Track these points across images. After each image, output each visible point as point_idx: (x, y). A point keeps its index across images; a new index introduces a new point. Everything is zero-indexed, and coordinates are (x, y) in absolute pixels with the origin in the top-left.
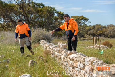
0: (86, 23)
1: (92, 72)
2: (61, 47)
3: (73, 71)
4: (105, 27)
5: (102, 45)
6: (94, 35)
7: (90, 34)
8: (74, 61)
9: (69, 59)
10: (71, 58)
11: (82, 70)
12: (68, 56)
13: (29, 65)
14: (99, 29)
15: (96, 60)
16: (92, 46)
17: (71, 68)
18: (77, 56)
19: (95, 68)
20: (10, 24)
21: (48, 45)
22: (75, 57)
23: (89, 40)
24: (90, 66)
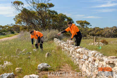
0: (88, 26)
1: (94, 62)
2: (70, 43)
3: (79, 61)
4: (102, 29)
5: (100, 43)
6: (93, 35)
7: (90, 35)
8: (80, 54)
9: (77, 52)
10: (78, 51)
11: (86, 61)
12: (75, 50)
13: (46, 56)
14: (97, 31)
15: (98, 53)
16: (93, 44)
17: (78, 59)
18: (82, 50)
19: (97, 59)
20: (31, 26)
21: (60, 42)
22: (80, 51)
23: (90, 39)
24: (93, 58)
